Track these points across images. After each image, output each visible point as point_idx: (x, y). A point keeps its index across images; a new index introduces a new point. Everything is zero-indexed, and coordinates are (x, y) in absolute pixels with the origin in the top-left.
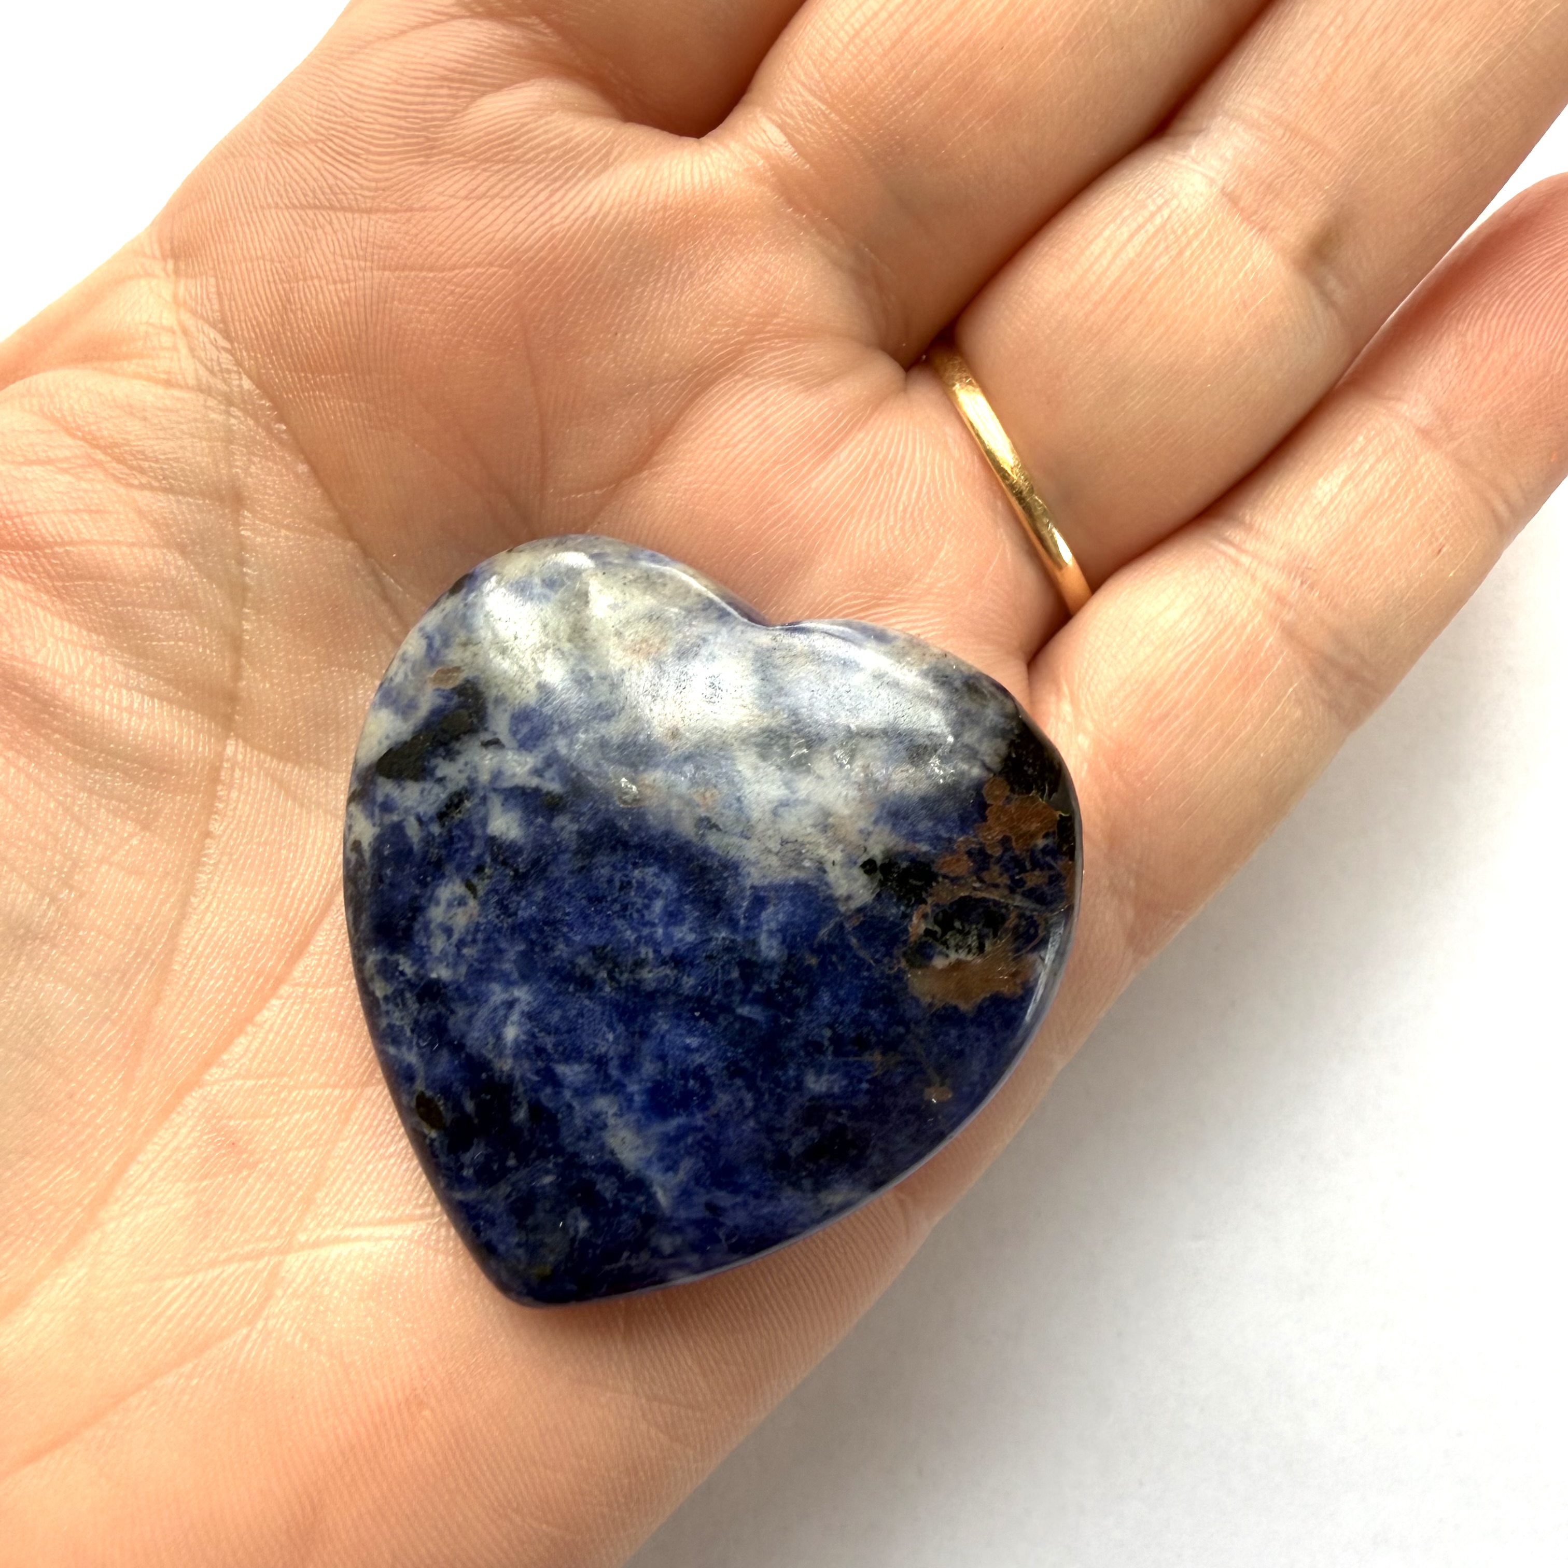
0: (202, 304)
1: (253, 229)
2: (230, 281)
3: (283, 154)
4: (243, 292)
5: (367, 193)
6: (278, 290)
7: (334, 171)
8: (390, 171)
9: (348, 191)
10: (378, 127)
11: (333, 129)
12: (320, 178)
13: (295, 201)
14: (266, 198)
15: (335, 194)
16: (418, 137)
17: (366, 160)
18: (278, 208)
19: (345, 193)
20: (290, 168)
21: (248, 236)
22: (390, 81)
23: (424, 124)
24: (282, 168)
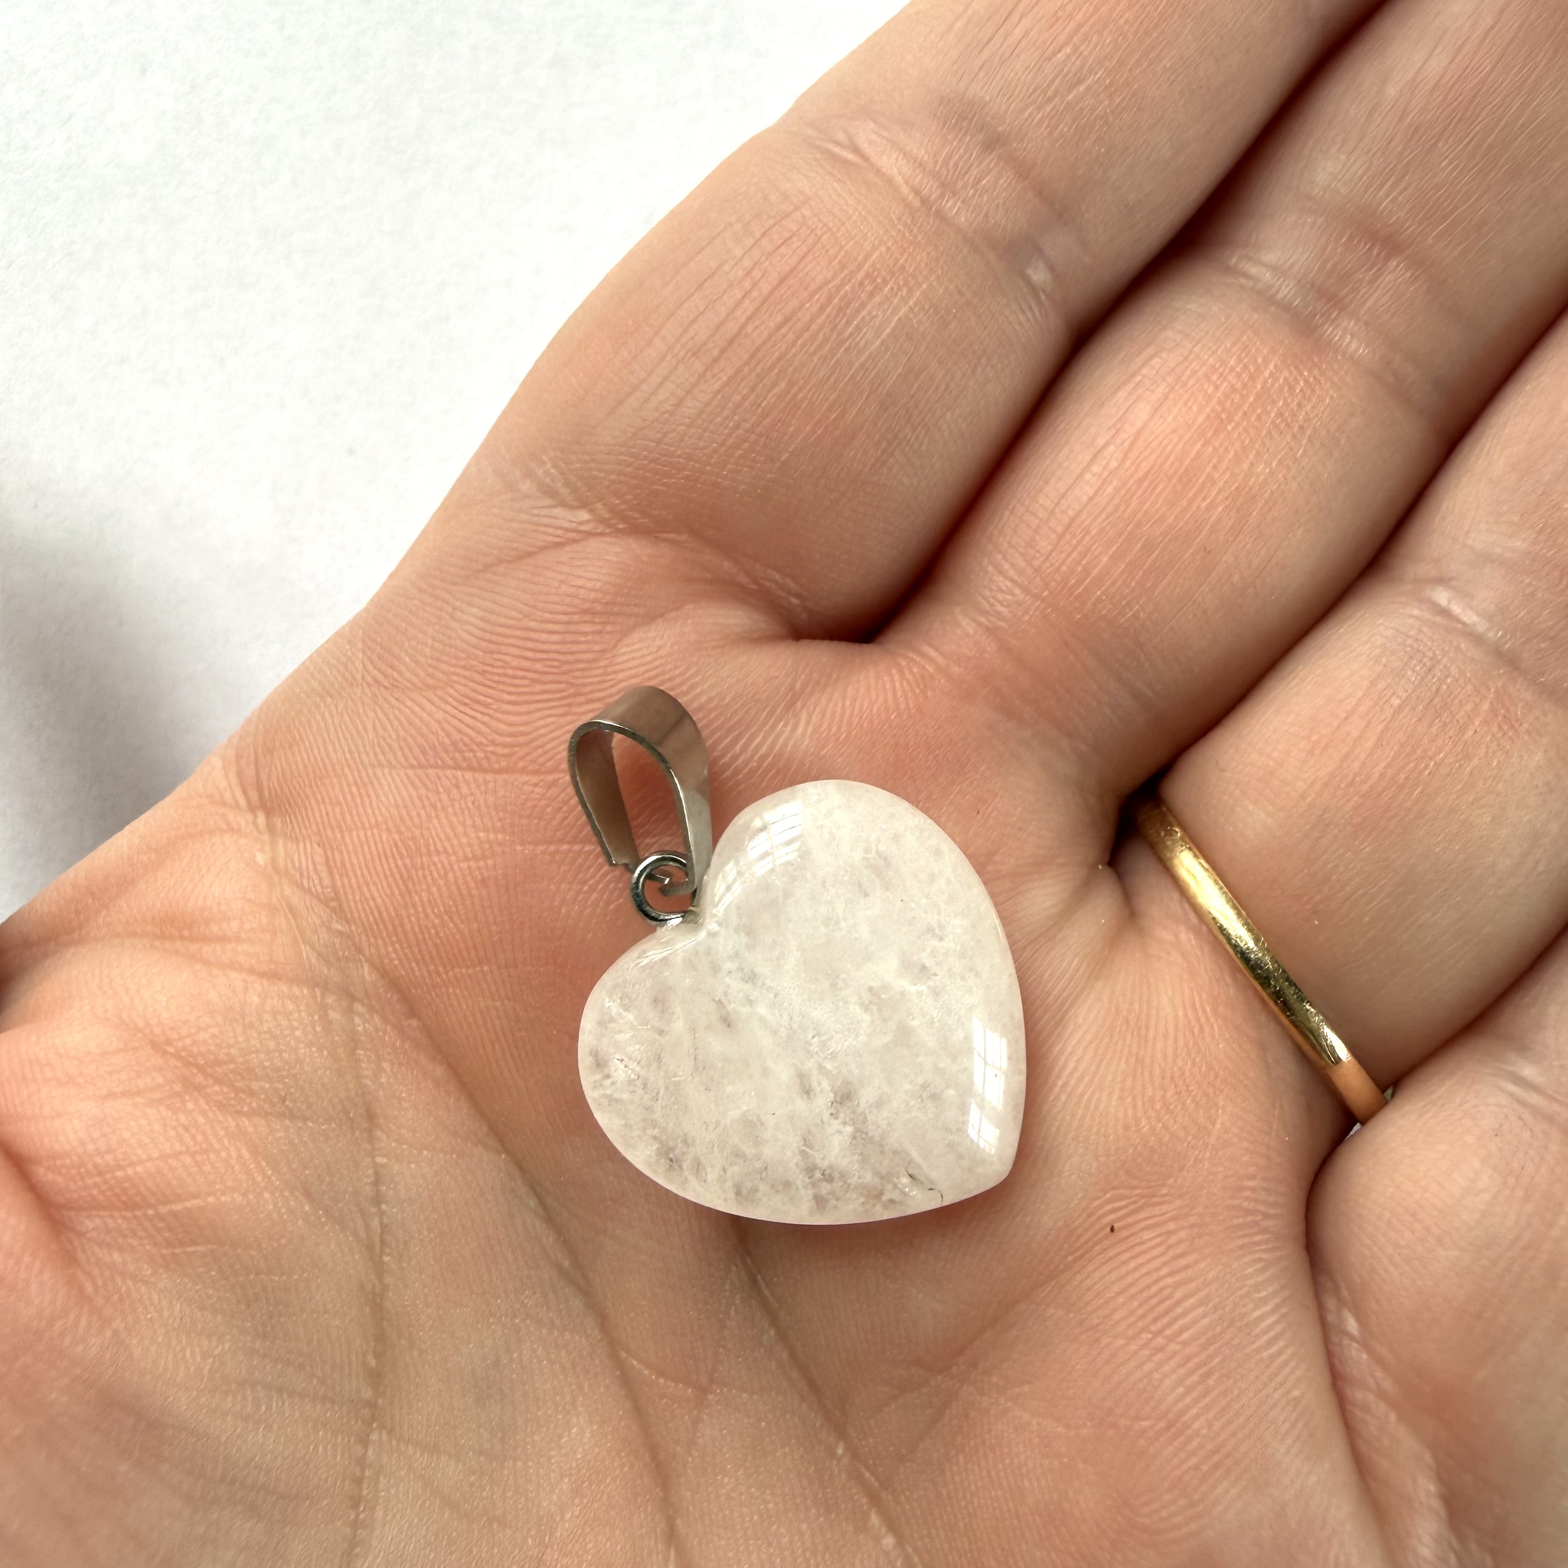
1: (362, 791)
2: (340, 850)
3: (394, 702)
4: (357, 867)
5: (499, 750)
6: (397, 866)
7: (456, 723)
8: (527, 724)
9: (475, 747)
10: (510, 672)
11: (455, 674)
12: (441, 733)
13: (413, 761)
15: (461, 752)
16: (560, 682)
18: (391, 766)
19: (472, 751)
20: (403, 720)
21: (358, 800)
22: (520, 616)
23: (566, 667)
24: (392, 717)
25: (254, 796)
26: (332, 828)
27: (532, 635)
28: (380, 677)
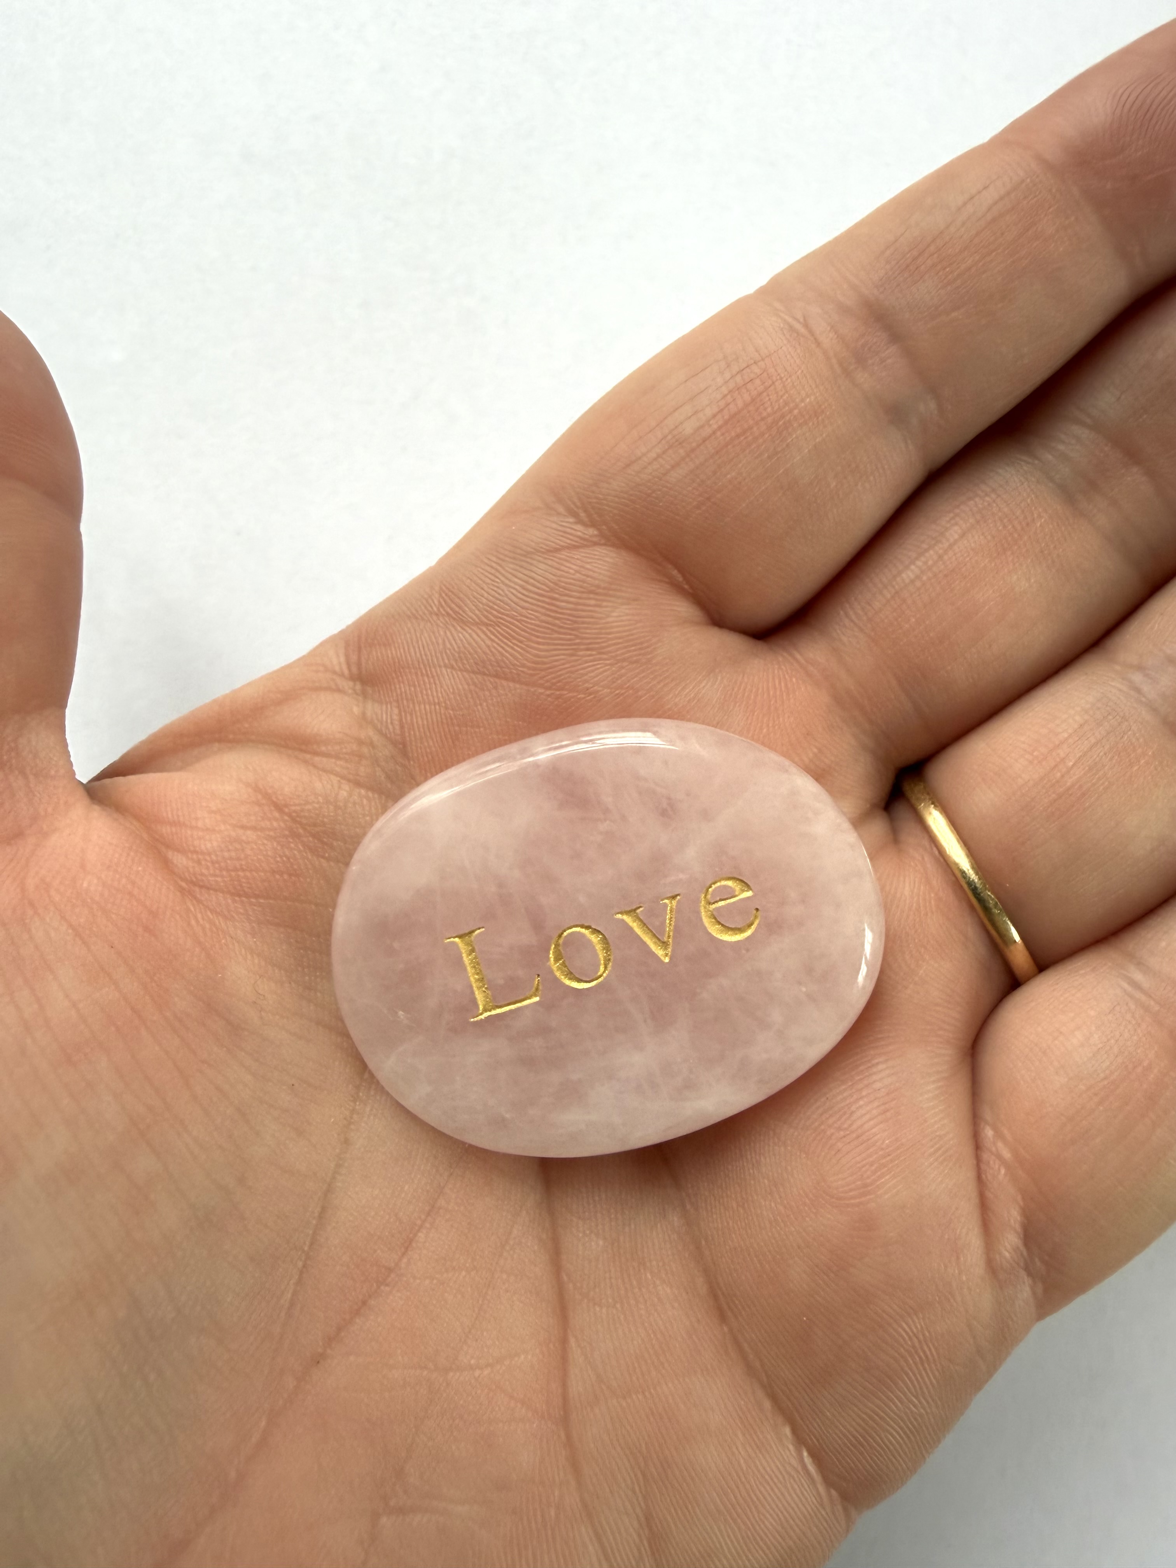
0: (387, 727)
1: (432, 680)
2: (411, 715)
3: (459, 628)
5: (525, 670)
7: (500, 649)
8: (546, 657)
9: (512, 667)
10: (537, 623)
11: (501, 618)
12: (488, 651)
13: (468, 667)
14: (443, 659)
15: (501, 667)
16: (570, 634)
17: (527, 646)
18: (452, 667)
19: (509, 668)
20: (464, 640)
21: (428, 686)
22: (547, 589)
23: (576, 625)
24: (457, 638)
25: (355, 670)
26: (407, 700)
27: (554, 602)
28: (451, 612)
